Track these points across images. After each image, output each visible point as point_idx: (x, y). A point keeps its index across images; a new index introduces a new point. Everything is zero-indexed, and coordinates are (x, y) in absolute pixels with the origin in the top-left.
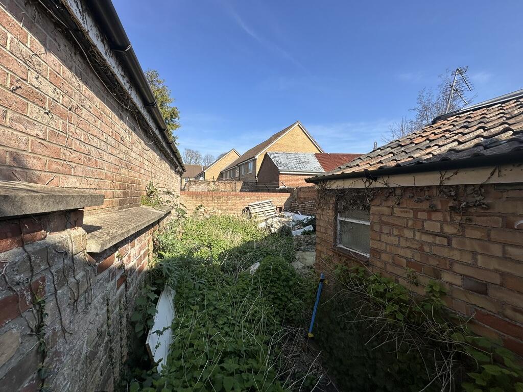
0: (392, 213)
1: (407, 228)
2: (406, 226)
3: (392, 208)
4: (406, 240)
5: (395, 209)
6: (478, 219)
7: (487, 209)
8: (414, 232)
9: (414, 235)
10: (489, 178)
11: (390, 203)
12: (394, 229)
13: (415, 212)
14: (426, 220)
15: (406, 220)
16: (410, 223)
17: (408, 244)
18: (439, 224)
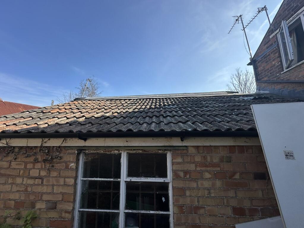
0: (10, 165)
1: (19, 176)
2: (18, 175)
3: (10, 162)
4: (17, 186)
5: (12, 163)
6: (56, 165)
7: (60, 159)
8: (23, 179)
9: (23, 180)
10: (62, 143)
11: (9, 158)
12: (9, 179)
13: (26, 164)
14: (31, 169)
15: (19, 170)
16: (22, 172)
17: (18, 189)
18: (38, 171)
